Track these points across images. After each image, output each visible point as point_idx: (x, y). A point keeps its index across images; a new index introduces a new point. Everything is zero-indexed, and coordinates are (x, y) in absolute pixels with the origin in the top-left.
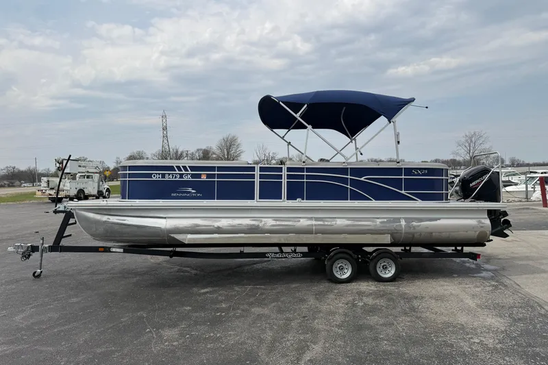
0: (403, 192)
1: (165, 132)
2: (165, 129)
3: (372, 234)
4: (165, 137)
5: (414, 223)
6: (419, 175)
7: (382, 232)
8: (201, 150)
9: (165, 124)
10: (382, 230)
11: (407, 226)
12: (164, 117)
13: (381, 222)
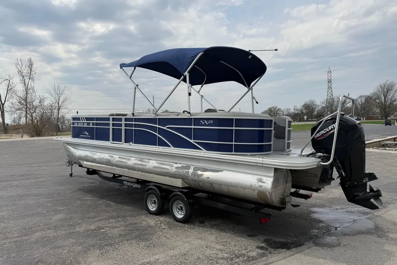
0: (192, 141)
1: (330, 84)
2: (330, 81)
3: (170, 177)
4: (330, 88)
5: (200, 172)
6: (205, 125)
7: (176, 176)
8: (363, 96)
9: (330, 78)
10: (176, 175)
11: (194, 174)
12: (330, 72)
13: (177, 168)
